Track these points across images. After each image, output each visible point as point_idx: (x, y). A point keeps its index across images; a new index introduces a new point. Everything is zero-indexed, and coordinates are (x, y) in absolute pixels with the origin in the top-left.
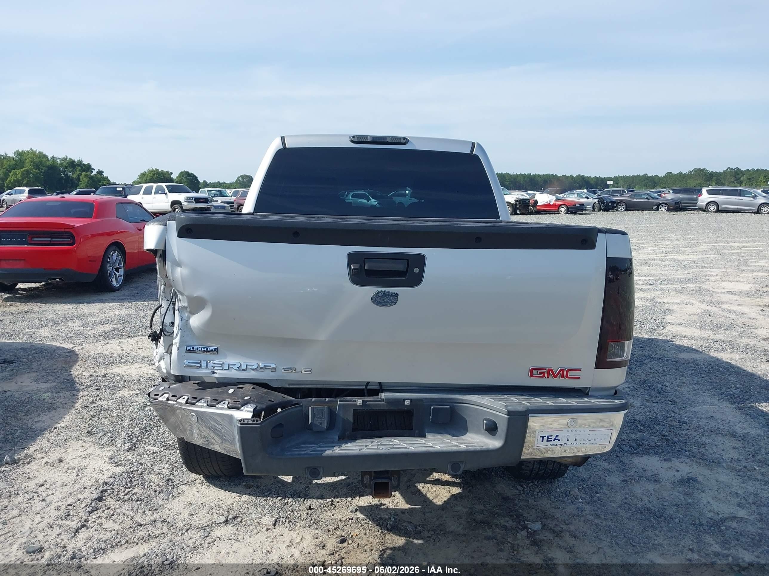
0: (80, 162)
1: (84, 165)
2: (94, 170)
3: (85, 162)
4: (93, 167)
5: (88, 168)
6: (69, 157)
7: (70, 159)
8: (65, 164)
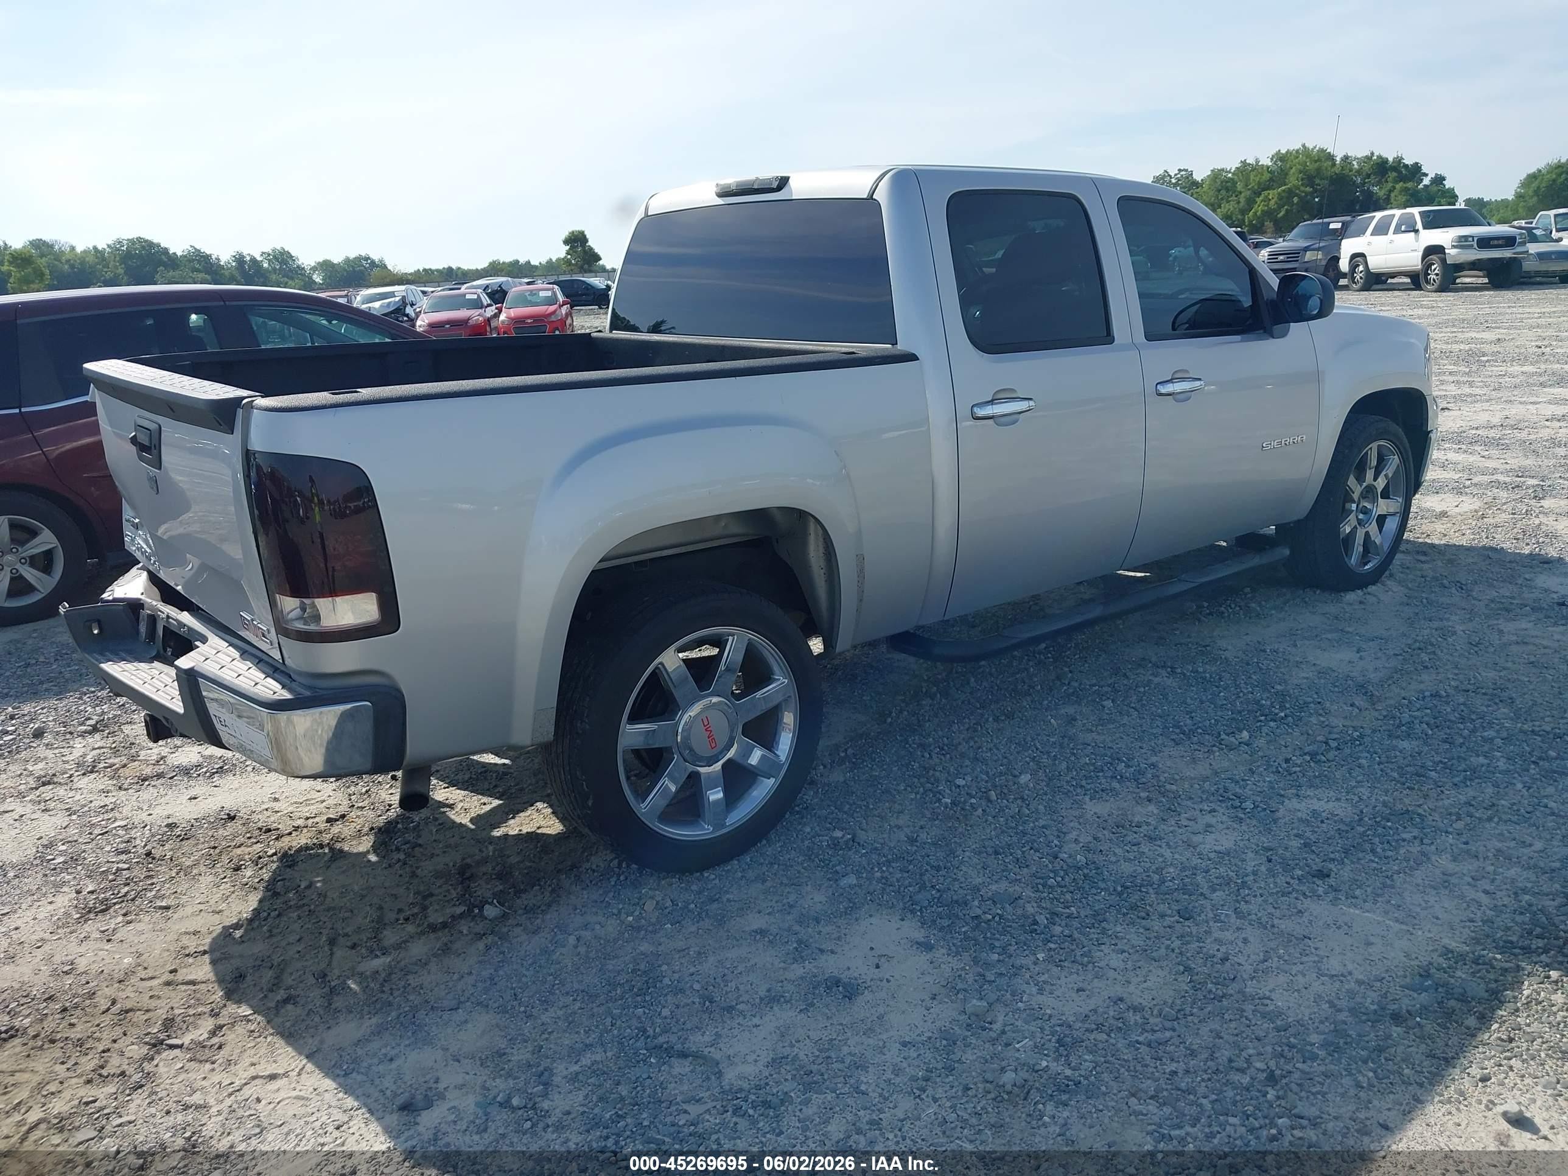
0: (1399, 160)
1: (1406, 166)
2: (1426, 175)
3: (1409, 161)
4: (1424, 170)
5: (1415, 171)
6: (1376, 154)
7: (1379, 157)
8: (1367, 168)
